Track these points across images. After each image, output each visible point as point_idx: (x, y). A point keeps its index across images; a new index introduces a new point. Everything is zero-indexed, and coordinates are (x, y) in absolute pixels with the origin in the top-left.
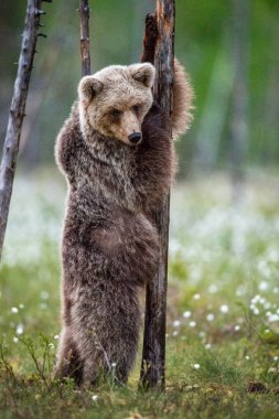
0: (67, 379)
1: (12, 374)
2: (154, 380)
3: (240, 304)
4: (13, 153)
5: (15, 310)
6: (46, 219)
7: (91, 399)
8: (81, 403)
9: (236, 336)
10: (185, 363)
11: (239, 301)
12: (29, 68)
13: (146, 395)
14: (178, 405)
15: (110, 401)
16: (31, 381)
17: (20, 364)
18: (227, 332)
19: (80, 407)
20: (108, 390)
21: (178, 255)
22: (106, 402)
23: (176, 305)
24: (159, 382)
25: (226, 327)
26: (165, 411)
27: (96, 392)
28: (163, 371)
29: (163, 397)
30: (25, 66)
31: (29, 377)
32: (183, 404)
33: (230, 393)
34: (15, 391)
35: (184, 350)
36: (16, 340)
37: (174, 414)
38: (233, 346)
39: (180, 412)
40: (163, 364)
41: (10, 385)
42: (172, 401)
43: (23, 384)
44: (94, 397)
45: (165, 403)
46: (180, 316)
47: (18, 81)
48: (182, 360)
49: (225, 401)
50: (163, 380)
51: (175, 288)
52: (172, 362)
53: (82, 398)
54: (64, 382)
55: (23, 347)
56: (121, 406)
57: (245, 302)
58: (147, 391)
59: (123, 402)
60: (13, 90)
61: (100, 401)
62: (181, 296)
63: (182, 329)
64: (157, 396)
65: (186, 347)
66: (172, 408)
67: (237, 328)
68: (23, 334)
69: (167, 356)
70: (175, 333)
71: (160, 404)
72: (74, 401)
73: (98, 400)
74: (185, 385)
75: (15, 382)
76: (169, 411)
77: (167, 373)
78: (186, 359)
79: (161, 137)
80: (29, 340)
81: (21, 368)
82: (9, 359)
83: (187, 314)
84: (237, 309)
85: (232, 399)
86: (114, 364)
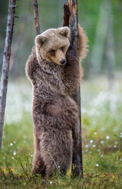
0: (38, 175)
1: (12, 174)
2: (78, 173)
3: (115, 135)
4: (7, 72)
5: (12, 144)
6: (24, 102)
7: (49, 183)
8: (45, 185)
9: (115, 150)
10: (92, 164)
11: (115, 134)
12: (11, 33)
13: (75, 180)
14: (90, 184)
15: (58, 184)
16: (21, 177)
17: (16, 169)
18: (110, 149)
19: (45, 187)
20: (57, 179)
21: (86, 114)
22: (56, 184)
23: (86, 137)
24: (81, 173)
25: (110, 146)
26: (84, 187)
27: (52, 180)
28: (82, 168)
29: (83, 180)
30: (9, 32)
31: (20, 175)
32: (92, 183)
33: (113, 177)
34: (14, 182)
35: (91, 158)
36: (13, 158)
37: (88, 188)
38: (114, 155)
39: (91, 187)
40: (82, 165)
41: (12, 179)
42: (87, 182)
43: (17, 178)
44: (51, 182)
45: (84, 183)
46: (88, 142)
47: (7, 39)
48: (90, 163)
49: (111, 180)
50: (82, 173)
51: (85, 130)
52: (86, 164)
53: (45, 183)
54: (36, 176)
55: (17, 161)
56: (64, 186)
57: (118, 134)
58: (75, 178)
59: (64, 184)
60: (5, 43)
61: (54, 184)
62: (88, 134)
63: (90, 149)
64: (80, 180)
65: (92, 157)
66: (87, 185)
67: (115, 146)
68: (16, 155)
69: (83, 161)
70: (86, 151)
71: (81, 184)
72: (41, 185)
73: (53, 184)
74: (93, 174)
75: (14, 178)
76: (85, 187)
77: (84, 169)
78: (92, 162)
79: (75, 60)
80: (19, 158)
81: (16, 171)
82: (10, 167)
83: (91, 141)
84: (114, 138)
85: (114, 179)
86: (59, 167)
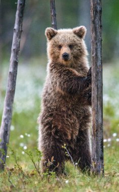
0: (52, 172)
1: (22, 171)
2: (98, 171)
4: (16, 52)
5: (22, 136)
6: (37, 87)
7: (65, 183)
8: (60, 185)
10: (114, 161)
12: (23, 5)
13: (94, 179)
14: (112, 184)
15: (75, 183)
16: (33, 175)
17: (26, 165)
19: (59, 187)
20: (74, 177)
21: (108, 103)
22: (73, 184)
23: (109, 130)
24: (101, 172)
26: (105, 187)
27: (68, 179)
28: (103, 166)
29: (104, 180)
30: (21, 4)
31: (31, 172)
32: (114, 183)
34: (24, 180)
35: (114, 155)
36: (23, 153)
37: (110, 189)
39: (113, 187)
40: (103, 162)
41: (21, 177)
42: (109, 182)
43: (28, 177)
44: (67, 182)
45: (105, 183)
46: (111, 136)
47: (17, 12)
48: (113, 160)
50: (103, 172)
51: (107, 121)
52: (108, 161)
53: (60, 182)
54: (50, 174)
55: (27, 156)
56: (81, 186)
58: (95, 177)
59: (82, 183)
60: (15, 17)
61: (70, 184)
62: (111, 125)
63: (112, 143)
64: (100, 180)
65: (115, 153)
66: (109, 186)
68: (27, 150)
69: (105, 158)
70: (109, 145)
71: (102, 184)
72: (56, 184)
74: (115, 173)
75: (24, 176)
76: (107, 188)
77: (105, 167)
78: (115, 159)
80: (30, 152)
81: (27, 168)
82: (20, 163)
83: (115, 135)
86: (76, 164)
